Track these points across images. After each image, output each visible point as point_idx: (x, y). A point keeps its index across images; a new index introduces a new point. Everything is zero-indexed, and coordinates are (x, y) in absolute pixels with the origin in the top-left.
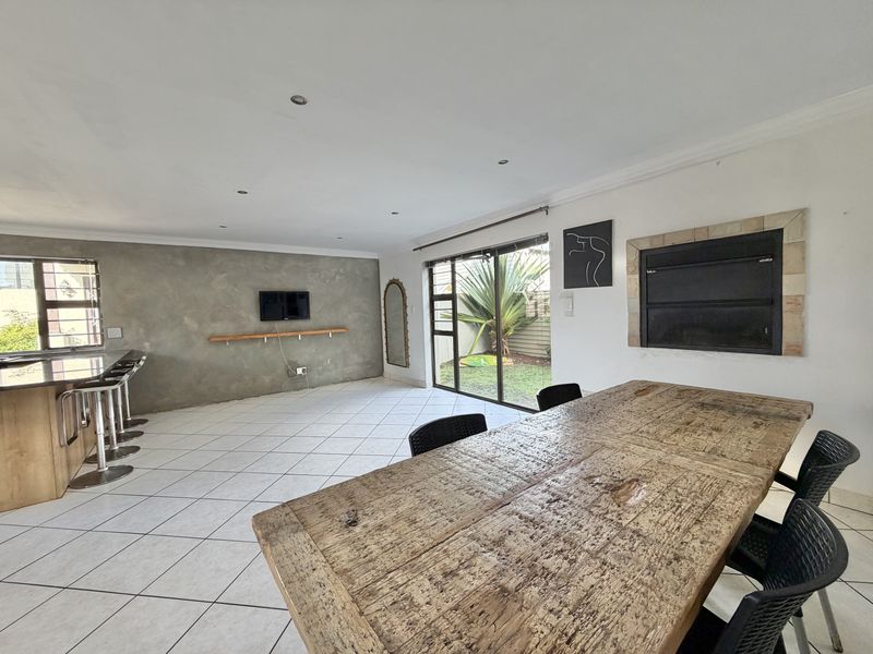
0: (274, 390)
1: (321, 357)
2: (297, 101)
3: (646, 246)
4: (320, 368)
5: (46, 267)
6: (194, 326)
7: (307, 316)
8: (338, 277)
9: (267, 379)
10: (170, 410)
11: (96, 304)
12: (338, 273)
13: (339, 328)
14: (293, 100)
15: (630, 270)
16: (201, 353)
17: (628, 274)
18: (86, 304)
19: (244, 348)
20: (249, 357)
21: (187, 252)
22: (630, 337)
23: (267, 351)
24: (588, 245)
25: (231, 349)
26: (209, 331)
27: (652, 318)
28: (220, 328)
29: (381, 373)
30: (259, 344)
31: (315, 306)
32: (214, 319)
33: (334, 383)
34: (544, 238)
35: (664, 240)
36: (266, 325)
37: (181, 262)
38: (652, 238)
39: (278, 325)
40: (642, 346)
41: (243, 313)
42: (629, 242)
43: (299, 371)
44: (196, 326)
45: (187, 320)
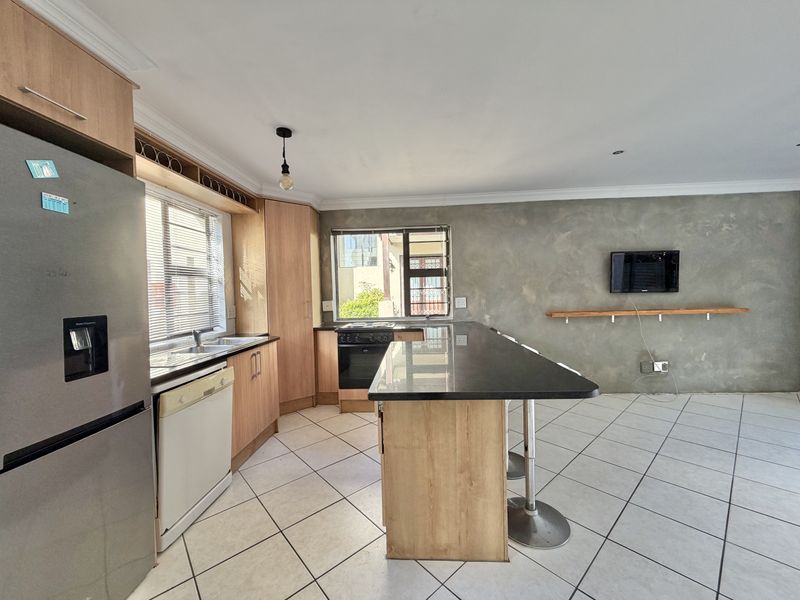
0: (621, 389)
1: (691, 350)
4: (688, 365)
6: (532, 297)
7: (675, 289)
8: (726, 227)
9: (612, 371)
11: (446, 272)
12: (726, 220)
13: (723, 307)
16: (539, 332)
20: (590, 340)
23: (615, 334)
26: (548, 305)
28: (558, 300)
30: (604, 324)
31: (687, 273)
32: (553, 290)
36: (615, 299)
37: (523, 222)
39: (632, 299)
41: (587, 283)
43: (658, 367)
44: (534, 297)
45: (526, 291)
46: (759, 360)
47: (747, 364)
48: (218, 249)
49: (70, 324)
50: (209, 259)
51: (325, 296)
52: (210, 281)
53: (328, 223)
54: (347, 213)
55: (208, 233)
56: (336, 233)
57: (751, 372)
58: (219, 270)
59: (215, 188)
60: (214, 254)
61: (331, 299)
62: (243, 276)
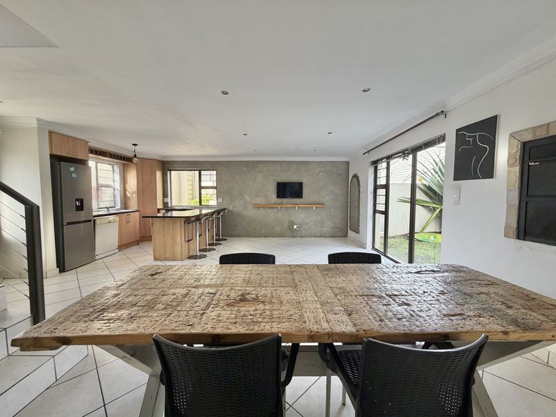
0: (281, 235)
1: (308, 221)
2: (225, 93)
3: (528, 137)
4: (307, 227)
5: (202, 172)
6: (248, 199)
7: (301, 197)
8: (321, 174)
9: (278, 229)
10: (237, 237)
11: (215, 188)
12: (321, 171)
13: (320, 204)
14: (222, 92)
15: (511, 163)
16: (251, 213)
17: (509, 166)
18: (212, 188)
19: (269, 211)
20: (270, 216)
21: (247, 163)
22: (507, 227)
23: (280, 214)
24: (475, 141)
25: (263, 211)
26: (254, 202)
27: (531, 211)
28: (258, 200)
29: (346, 235)
30: (276, 210)
31: (306, 191)
32: (256, 197)
33: (315, 237)
34: (442, 139)
35: (548, 131)
36: (280, 200)
37: (245, 169)
38: (534, 129)
39: (285, 200)
40: (518, 238)
41: (269, 194)
42: (512, 136)
43: (295, 227)
44: (249, 199)
45: (246, 196)
46: (332, 225)
47: (328, 226)
48: (117, 177)
49: (77, 200)
50: (114, 181)
51: (165, 195)
52: (114, 189)
53: (166, 166)
54: (174, 162)
55: (113, 171)
56: (170, 170)
57: (328, 229)
58: (118, 185)
59: (114, 158)
60: (116, 179)
61: (167, 197)
62: (128, 188)
